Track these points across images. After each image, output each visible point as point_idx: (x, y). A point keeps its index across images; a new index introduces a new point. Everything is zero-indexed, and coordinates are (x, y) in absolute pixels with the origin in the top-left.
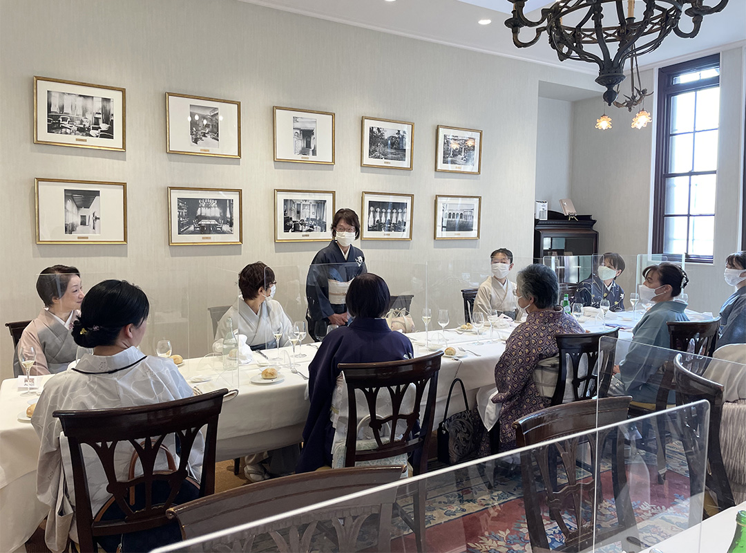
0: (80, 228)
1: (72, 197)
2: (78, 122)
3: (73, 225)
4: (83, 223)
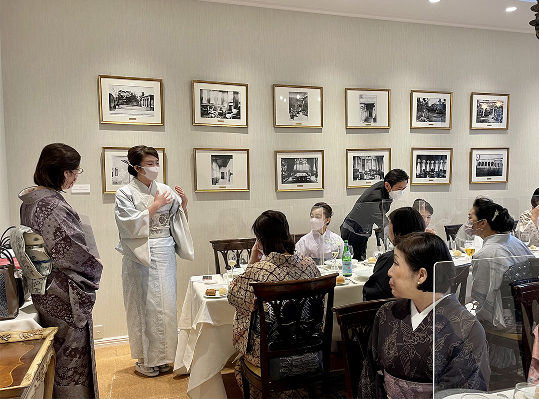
0: (221, 181)
1: (216, 159)
2: (219, 109)
3: (216, 178)
4: (223, 178)
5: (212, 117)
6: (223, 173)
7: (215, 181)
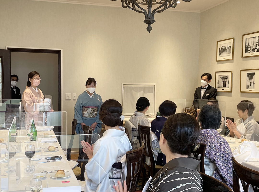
0: (250, 87)
1: (248, 75)
2: (252, 47)
3: (248, 85)
4: (251, 85)
5: (249, 52)
6: (251, 83)
7: (248, 87)
